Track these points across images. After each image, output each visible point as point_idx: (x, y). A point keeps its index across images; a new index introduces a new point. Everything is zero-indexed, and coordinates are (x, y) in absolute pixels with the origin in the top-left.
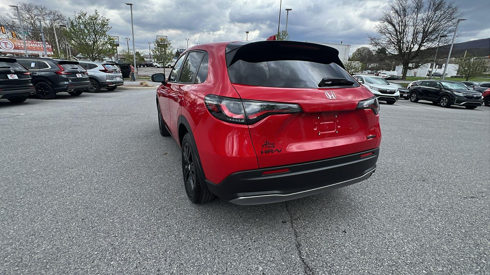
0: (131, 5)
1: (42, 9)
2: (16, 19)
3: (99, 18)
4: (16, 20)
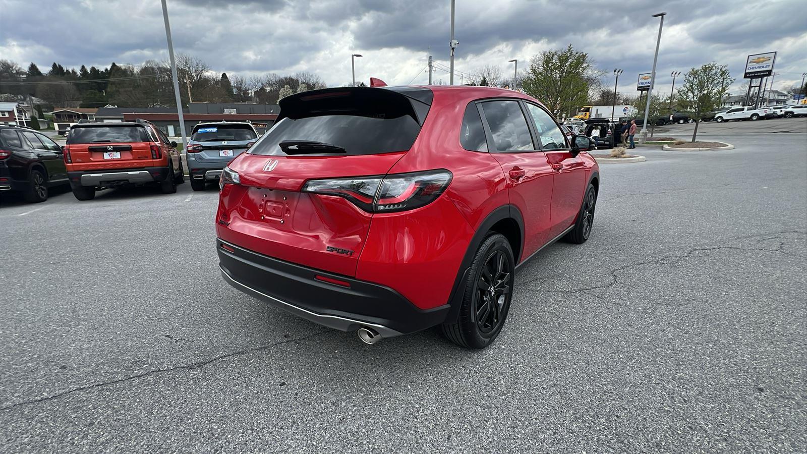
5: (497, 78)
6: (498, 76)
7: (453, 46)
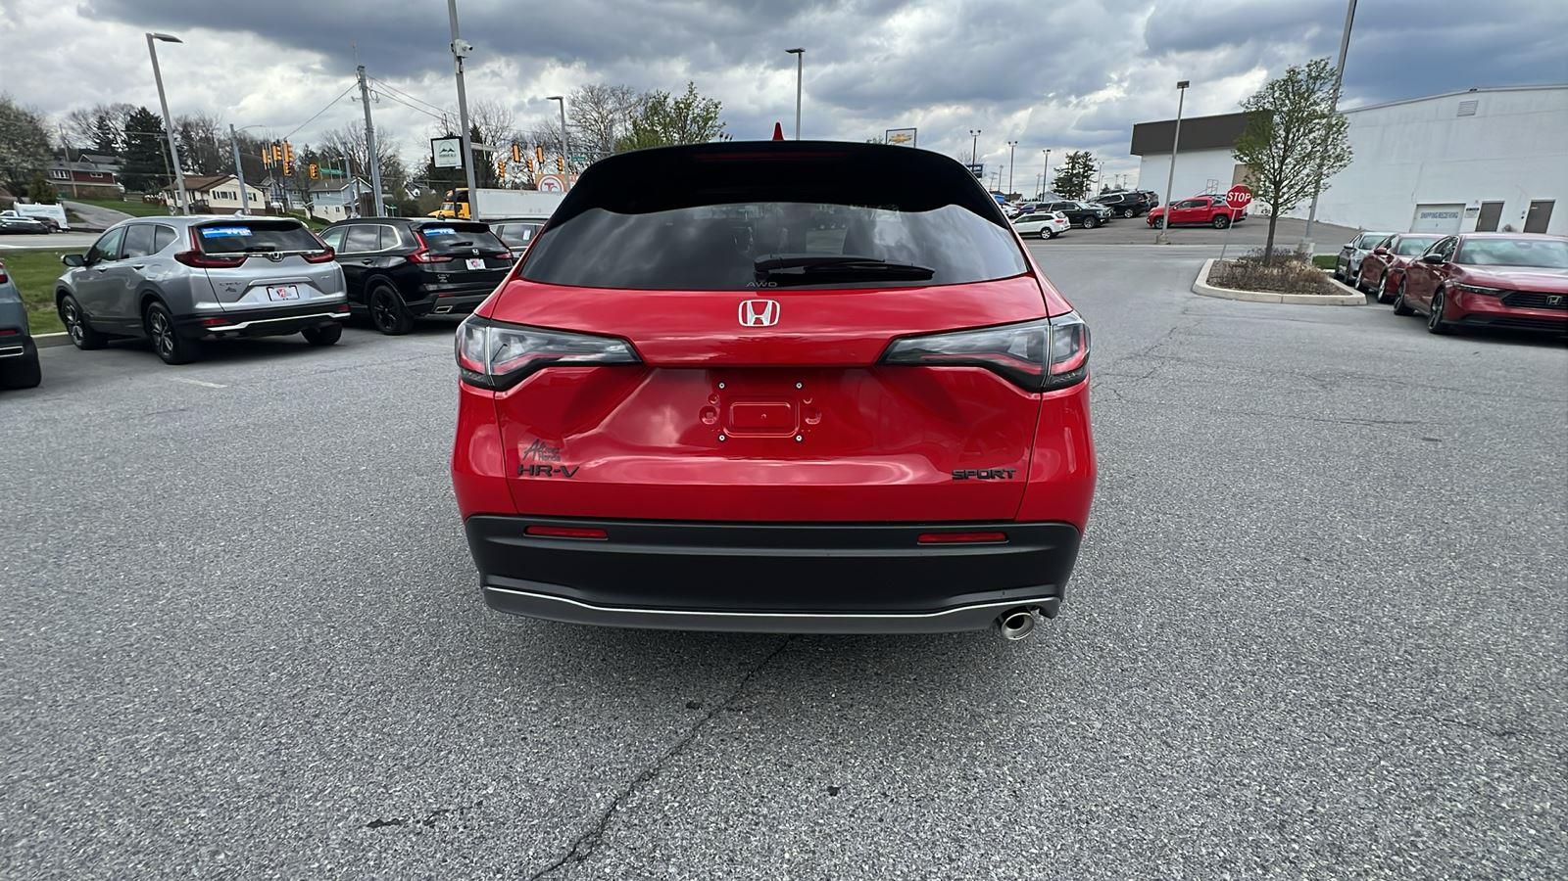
0: (800, 51)
1: (623, 93)
2: (572, 126)
3: (694, 104)
4: (574, 129)
5: (503, 129)
6: (506, 124)
7: (459, 53)
